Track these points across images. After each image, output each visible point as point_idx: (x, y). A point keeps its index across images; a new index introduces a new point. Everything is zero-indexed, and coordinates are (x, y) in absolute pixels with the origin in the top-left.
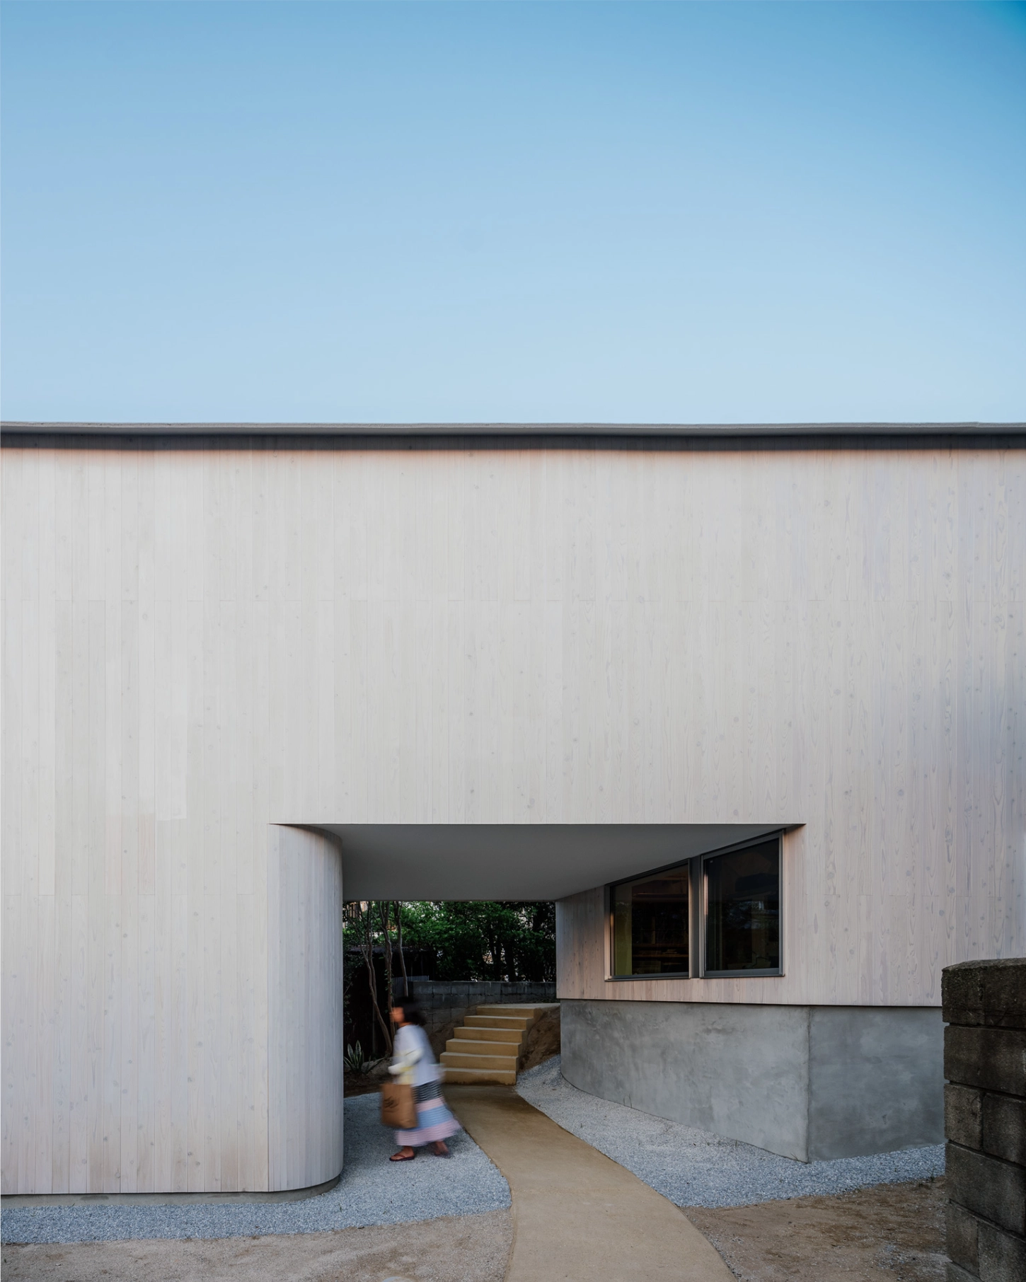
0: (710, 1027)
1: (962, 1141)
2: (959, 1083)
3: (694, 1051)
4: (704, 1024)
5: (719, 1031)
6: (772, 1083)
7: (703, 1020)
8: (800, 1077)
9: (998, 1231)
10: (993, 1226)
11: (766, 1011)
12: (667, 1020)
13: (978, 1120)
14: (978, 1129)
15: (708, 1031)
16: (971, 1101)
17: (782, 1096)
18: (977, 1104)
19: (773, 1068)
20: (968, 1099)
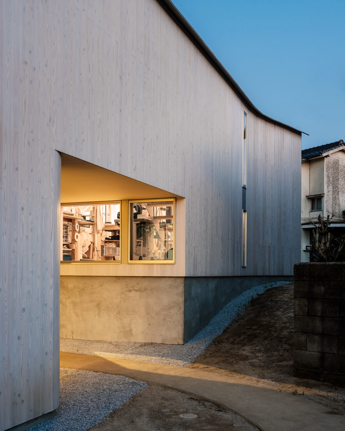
0: (131, 289)
1: (301, 314)
2: (300, 298)
3: (120, 302)
4: (127, 288)
5: (137, 291)
6: (166, 313)
7: (127, 285)
8: (180, 308)
9: (314, 335)
10: (312, 334)
11: (163, 280)
12: (101, 286)
13: (307, 307)
14: (307, 309)
15: (130, 291)
16: (304, 302)
17: (171, 318)
18: (306, 303)
19: (167, 306)
20: (303, 302)
